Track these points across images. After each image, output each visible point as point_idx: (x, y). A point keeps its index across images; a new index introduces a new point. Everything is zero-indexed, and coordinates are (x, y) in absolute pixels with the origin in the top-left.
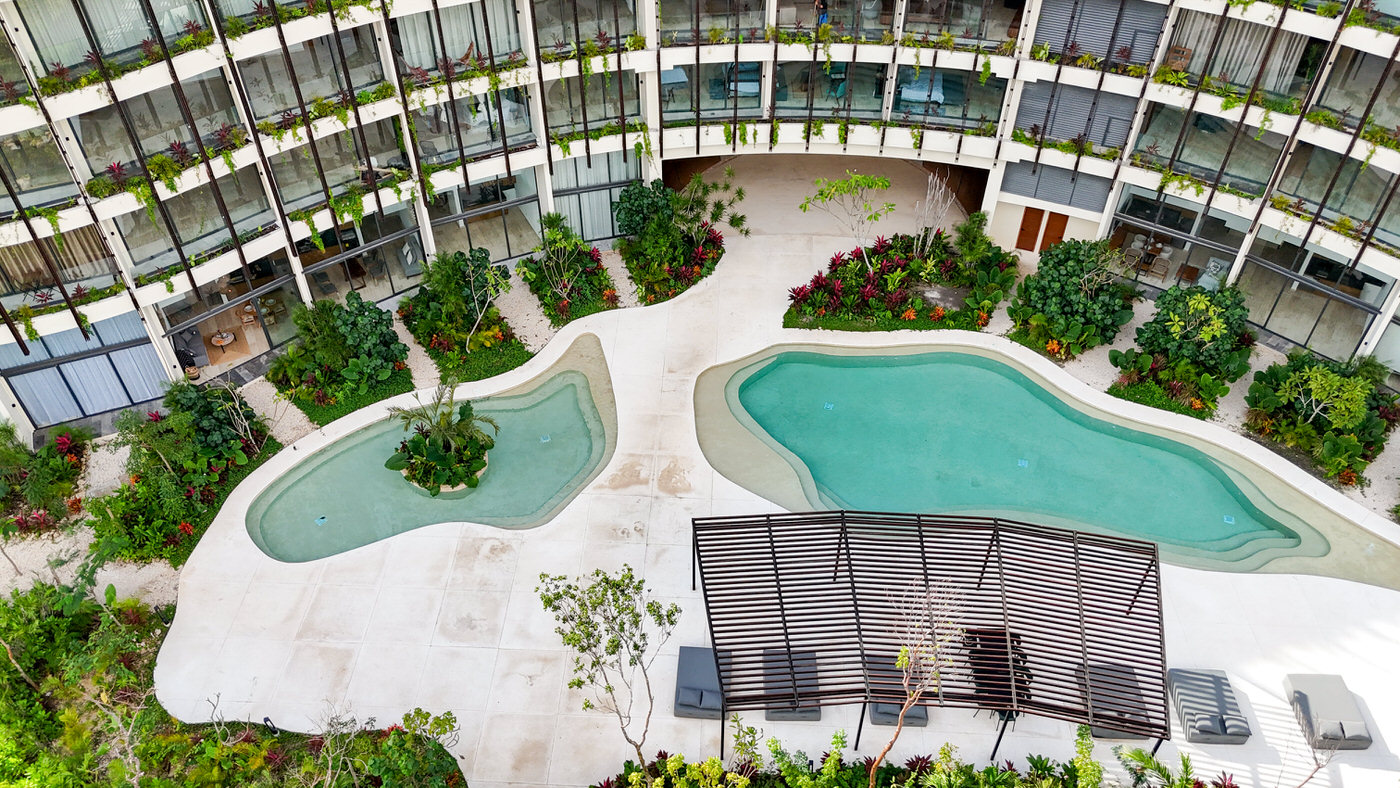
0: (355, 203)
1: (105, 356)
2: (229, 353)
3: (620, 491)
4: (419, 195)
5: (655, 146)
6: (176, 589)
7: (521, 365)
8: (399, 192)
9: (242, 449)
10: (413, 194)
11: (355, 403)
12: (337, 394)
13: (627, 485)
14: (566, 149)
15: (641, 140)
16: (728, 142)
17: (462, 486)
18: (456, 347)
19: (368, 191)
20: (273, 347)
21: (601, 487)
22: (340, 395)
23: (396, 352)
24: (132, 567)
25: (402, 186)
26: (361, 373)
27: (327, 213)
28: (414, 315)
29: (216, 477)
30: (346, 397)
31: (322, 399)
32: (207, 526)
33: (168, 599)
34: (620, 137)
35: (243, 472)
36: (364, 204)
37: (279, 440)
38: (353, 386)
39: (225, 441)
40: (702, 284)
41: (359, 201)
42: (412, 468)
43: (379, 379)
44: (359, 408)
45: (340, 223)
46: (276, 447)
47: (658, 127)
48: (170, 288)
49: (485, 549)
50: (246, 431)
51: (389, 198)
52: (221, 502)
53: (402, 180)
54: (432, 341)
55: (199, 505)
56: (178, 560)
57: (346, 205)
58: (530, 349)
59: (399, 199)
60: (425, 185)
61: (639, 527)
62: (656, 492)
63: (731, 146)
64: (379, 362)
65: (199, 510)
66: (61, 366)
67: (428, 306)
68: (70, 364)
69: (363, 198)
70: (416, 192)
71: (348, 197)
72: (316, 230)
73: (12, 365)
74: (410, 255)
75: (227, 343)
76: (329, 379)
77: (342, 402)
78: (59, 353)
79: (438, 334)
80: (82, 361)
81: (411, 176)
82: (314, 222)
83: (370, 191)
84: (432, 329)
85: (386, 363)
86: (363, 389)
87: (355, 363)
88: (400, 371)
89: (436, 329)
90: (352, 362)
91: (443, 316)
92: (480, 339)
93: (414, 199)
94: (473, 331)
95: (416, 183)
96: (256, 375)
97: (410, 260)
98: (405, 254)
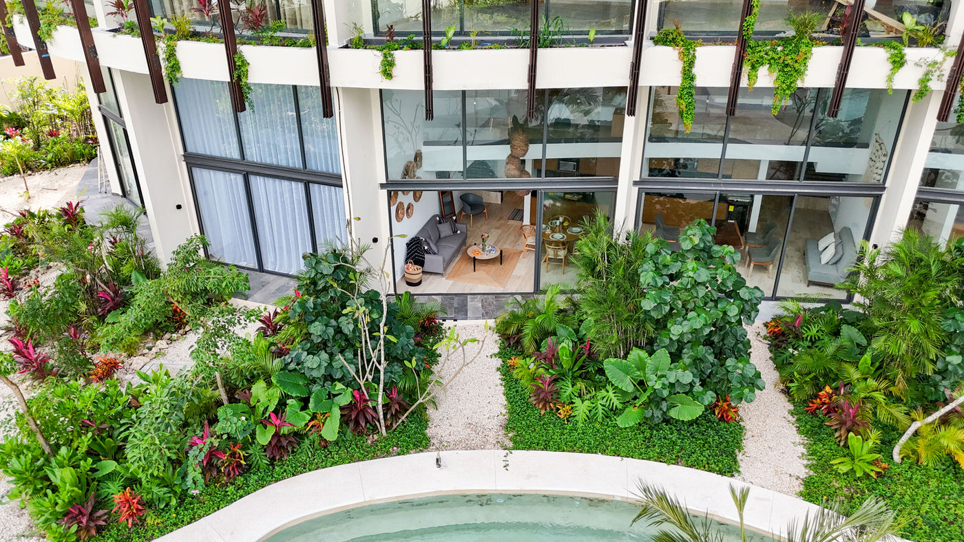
0: (796, 51)
1: (303, 186)
2: (482, 271)
4: (938, 86)
8: (898, 62)
10: (924, 81)
12: (577, 401)
20: (534, 290)
22: (582, 408)
23: (734, 378)
25: (912, 54)
26: (642, 385)
28: (798, 337)
29: (268, 436)
30: (590, 419)
31: (548, 397)
32: (177, 525)
36: (810, 63)
37: (430, 432)
38: (617, 403)
41: (803, 49)
43: (673, 413)
44: (603, 452)
45: (744, 83)
48: (387, 69)
54: (816, 396)
55: (194, 473)
57: (774, 51)
59: (890, 79)
65: (189, 483)
66: (252, 178)
67: (836, 333)
68: (262, 178)
69: (815, 50)
70: (934, 78)
71: (786, 41)
72: (692, 79)
73: (201, 151)
74: (831, 251)
75: (485, 257)
76: (581, 368)
77: (580, 421)
78: (253, 155)
79: (837, 389)
80: (277, 181)
81: (941, 42)
82: (696, 62)
83: (838, 45)
84: (826, 375)
85: (701, 389)
86: (629, 418)
87: (641, 359)
88: (722, 419)
89: (836, 379)
90: (636, 353)
91: (867, 357)
92: (944, 442)
93: (923, 92)
94: (930, 419)
95: (947, 55)
96: (486, 315)
97: (827, 256)
98: (821, 249)
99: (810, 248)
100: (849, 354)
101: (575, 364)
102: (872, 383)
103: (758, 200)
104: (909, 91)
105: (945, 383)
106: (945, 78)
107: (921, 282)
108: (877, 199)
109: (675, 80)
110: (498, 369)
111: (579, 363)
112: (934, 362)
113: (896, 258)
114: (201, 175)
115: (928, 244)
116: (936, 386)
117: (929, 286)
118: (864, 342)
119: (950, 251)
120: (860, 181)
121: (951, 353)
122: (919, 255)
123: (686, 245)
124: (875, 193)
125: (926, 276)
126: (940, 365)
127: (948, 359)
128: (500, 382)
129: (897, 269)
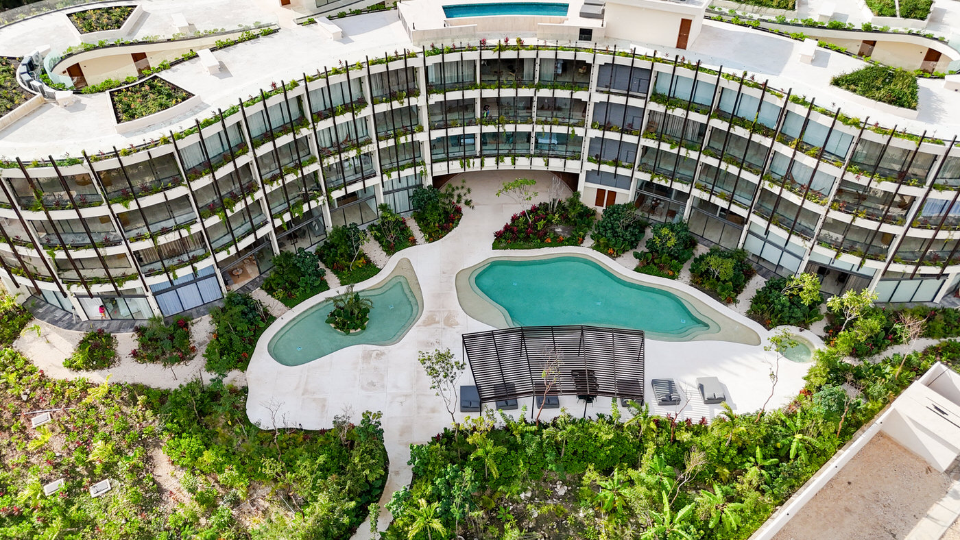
0: (300, 207)
2: (243, 277)
3: (428, 327)
5: (429, 171)
6: (246, 380)
7: (376, 275)
9: (261, 320)
11: (305, 297)
12: (296, 293)
13: (430, 324)
14: (390, 176)
15: (423, 169)
16: (462, 167)
17: (359, 330)
18: (346, 268)
19: (305, 202)
20: (261, 274)
21: (419, 326)
25: (319, 199)
26: (306, 283)
27: (288, 214)
29: (252, 333)
30: (300, 295)
31: (290, 296)
32: (252, 354)
34: (413, 168)
35: (262, 330)
36: (303, 208)
37: (274, 316)
38: (303, 289)
39: (254, 317)
40: (454, 231)
42: (336, 323)
43: (315, 285)
44: (308, 299)
46: (273, 319)
47: (430, 163)
48: (229, 253)
49: (374, 355)
50: (261, 312)
51: (313, 204)
52: (256, 343)
53: (319, 196)
54: (334, 266)
55: (248, 345)
56: (244, 368)
57: (297, 209)
58: (379, 267)
59: (318, 204)
60: (329, 197)
61: (438, 341)
62: (443, 326)
63: (463, 169)
64: (315, 278)
65: (248, 347)
66: (177, 289)
68: (180, 288)
69: (303, 205)
71: (297, 206)
72: (284, 221)
75: (240, 273)
76: (292, 287)
78: (176, 284)
79: (336, 263)
84: (333, 262)
86: (308, 290)
88: (323, 281)
92: (356, 264)
94: (353, 261)
95: (325, 196)
96: (255, 287)
102: (341, 259)
104: (321, 204)
106: (326, 200)
110: (272, 297)
128: (275, 299)
129: (334, 233)
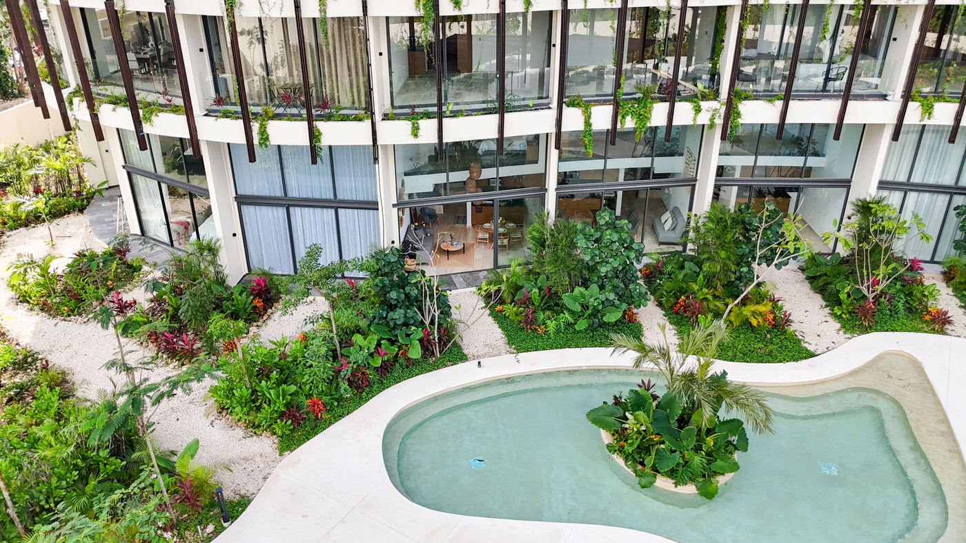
0: (645, 107)
1: (333, 211)
2: (453, 259)
4: (719, 121)
6: (265, 478)
7: (796, 360)
8: (698, 110)
9: (421, 341)
10: (712, 119)
11: (568, 338)
12: (548, 322)
14: (928, 110)
20: (496, 266)
22: (552, 325)
23: (635, 294)
24: (239, 432)
25: (704, 105)
26: (585, 307)
27: (609, 109)
28: (661, 273)
29: (378, 362)
30: (558, 331)
31: (530, 322)
32: (341, 416)
33: (251, 488)
35: (413, 368)
36: (653, 113)
37: (465, 352)
38: (571, 320)
39: (406, 324)
41: (649, 105)
42: (621, 434)
43: (605, 319)
44: (569, 347)
45: (619, 126)
46: (458, 356)
48: (415, 132)
50: (432, 323)
51: (684, 114)
52: (371, 394)
53: (705, 97)
54: (677, 303)
55: (344, 386)
56: (289, 443)
57: (633, 106)
58: (811, 348)
59: (695, 119)
60: (731, 111)
64: (612, 296)
65: (342, 391)
66: (291, 209)
67: (682, 267)
68: (299, 208)
69: (654, 105)
70: (717, 117)
71: (638, 100)
72: (590, 126)
73: (249, 193)
74: (670, 222)
75: (454, 249)
76: (545, 304)
77: (552, 333)
78: (293, 193)
79: (688, 297)
80: (311, 209)
81: (718, 97)
82: (592, 116)
83: (665, 101)
84: (680, 291)
85: (619, 302)
86: (582, 325)
87: (581, 293)
88: (630, 321)
89: (687, 291)
90: (578, 290)
91: (701, 276)
92: (745, 313)
93: (712, 126)
94: (736, 302)
95: (722, 105)
96: (469, 285)
97: (668, 226)
98: (663, 222)
99: (656, 222)
100: (691, 277)
101: (542, 301)
102: (705, 290)
103: (620, 194)
104: (704, 125)
105: (741, 284)
106: (722, 117)
107: (723, 230)
108: (694, 186)
109: (580, 127)
110: (489, 315)
111: (544, 301)
112: (735, 273)
113: (709, 218)
114: (248, 210)
115: (724, 210)
116: (737, 287)
117: (728, 232)
118: (698, 270)
119: (735, 212)
120: (681, 177)
121: (742, 267)
122: (721, 216)
123: (602, 222)
124: (691, 183)
125: (726, 227)
126: (738, 274)
127: (741, 270)
128: (493, 322)
129: (711, 225)
